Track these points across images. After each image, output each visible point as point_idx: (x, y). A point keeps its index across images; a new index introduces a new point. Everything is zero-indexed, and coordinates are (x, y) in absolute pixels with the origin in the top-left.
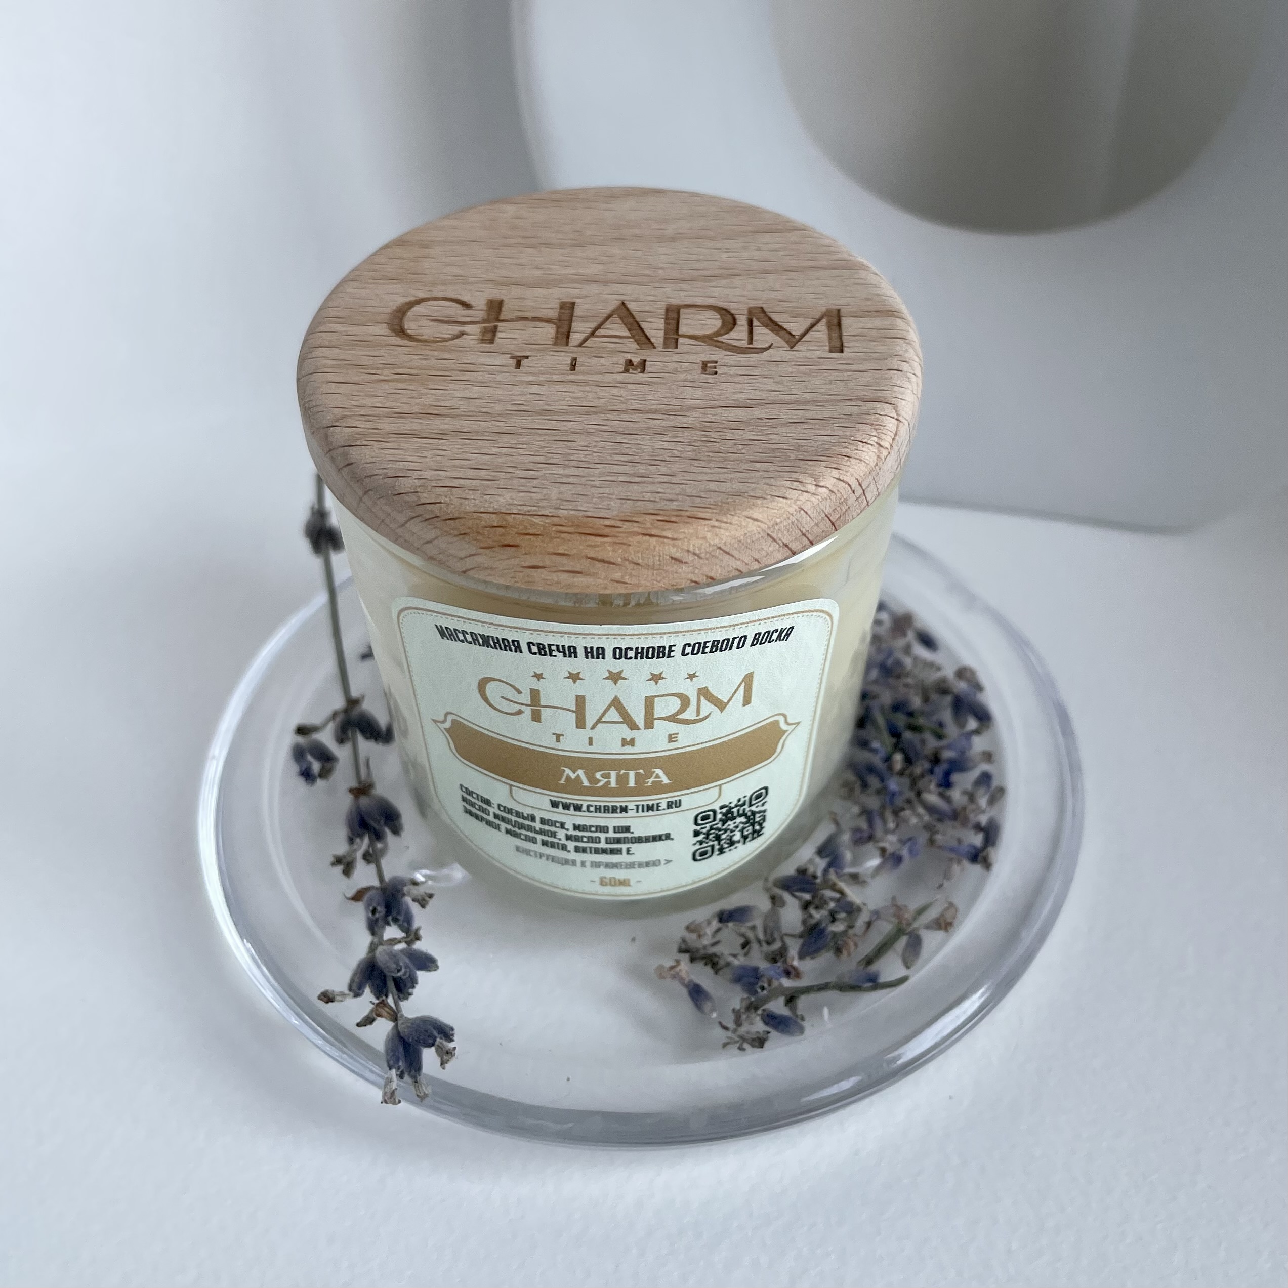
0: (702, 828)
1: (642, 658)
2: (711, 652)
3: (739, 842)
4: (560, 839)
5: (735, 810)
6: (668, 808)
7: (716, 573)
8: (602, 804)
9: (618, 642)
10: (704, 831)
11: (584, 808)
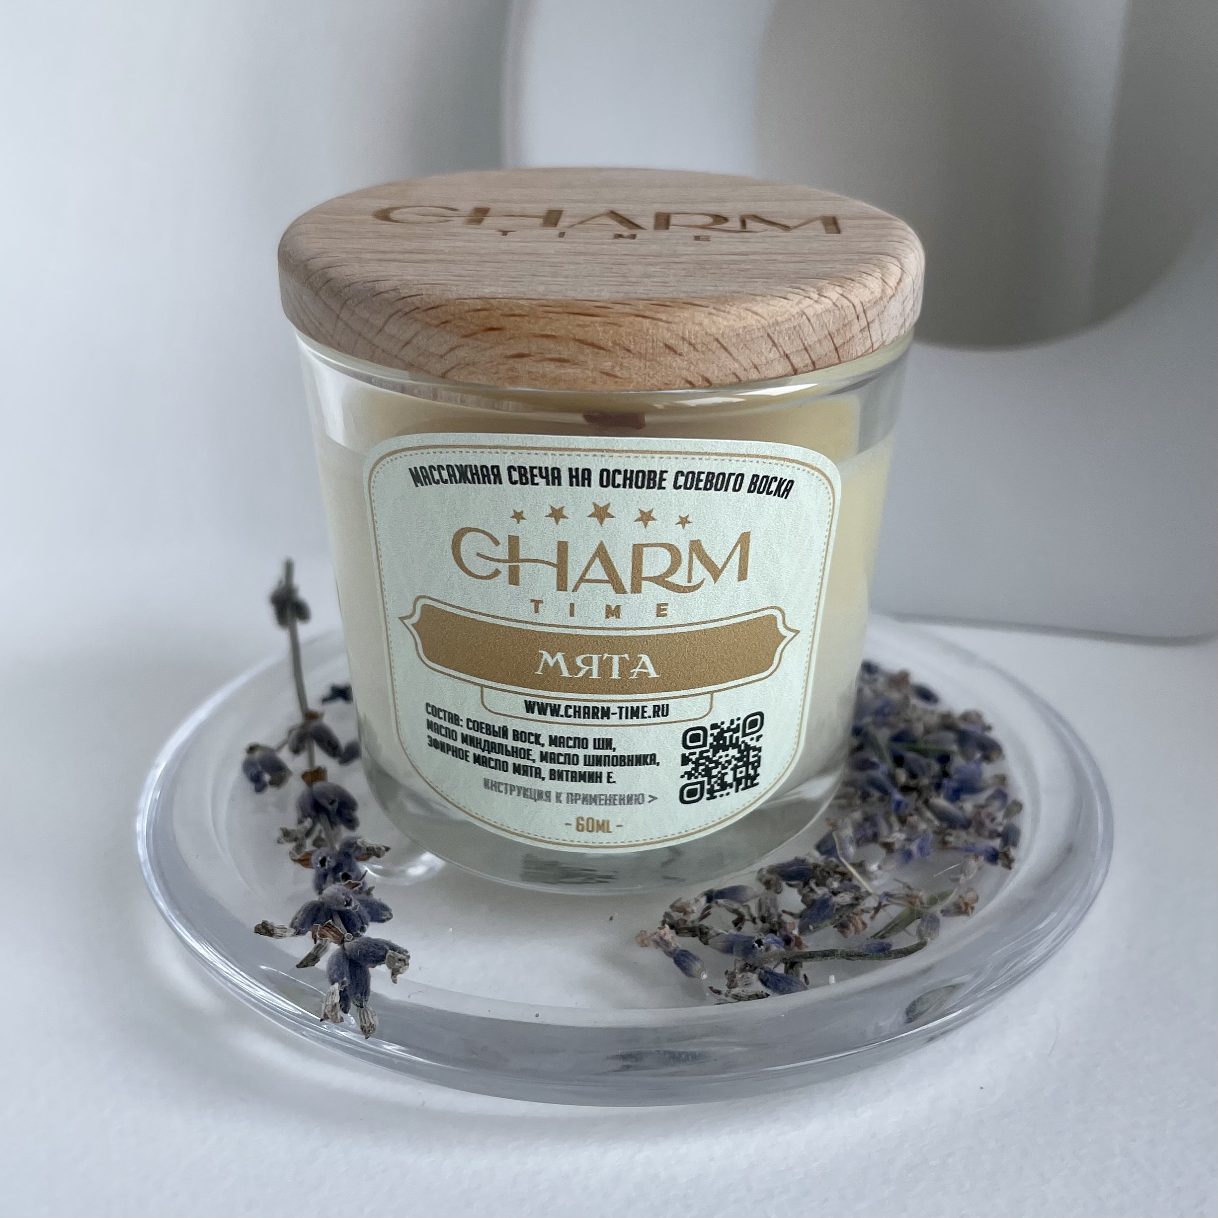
0: (691, 754)
1: (631, 487)
2: (705, 489)
3: (731, 786)
4: (534, 761)
5: (727, 735)
6: (654, 716)
7: (714, 374)
8: (582, 704)
9: (606, 461)
10: (694, 758)
11: (562, 712)
